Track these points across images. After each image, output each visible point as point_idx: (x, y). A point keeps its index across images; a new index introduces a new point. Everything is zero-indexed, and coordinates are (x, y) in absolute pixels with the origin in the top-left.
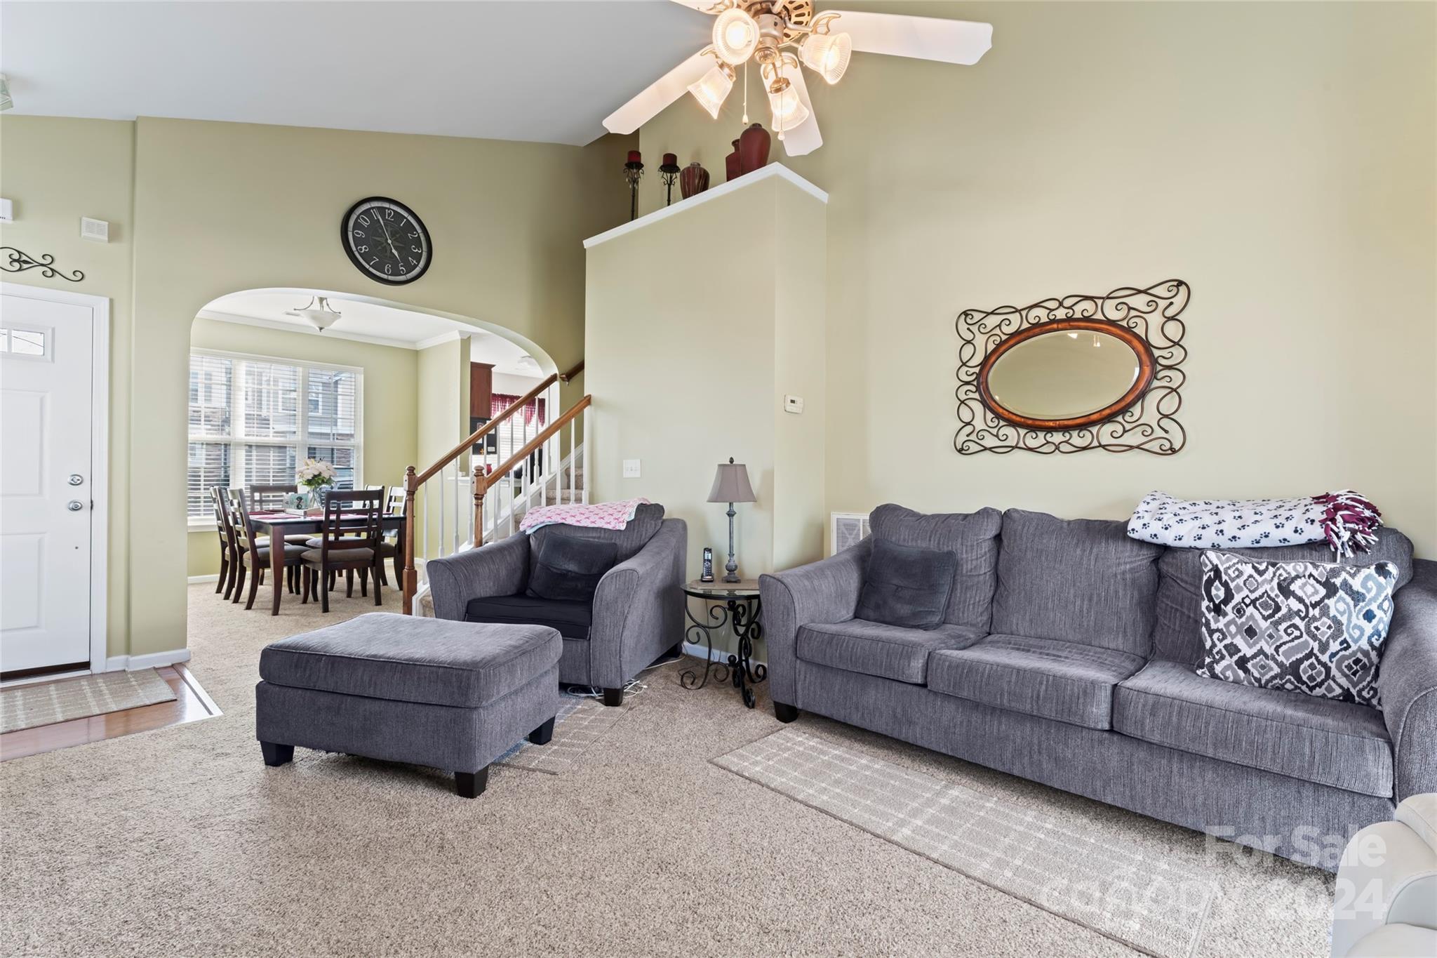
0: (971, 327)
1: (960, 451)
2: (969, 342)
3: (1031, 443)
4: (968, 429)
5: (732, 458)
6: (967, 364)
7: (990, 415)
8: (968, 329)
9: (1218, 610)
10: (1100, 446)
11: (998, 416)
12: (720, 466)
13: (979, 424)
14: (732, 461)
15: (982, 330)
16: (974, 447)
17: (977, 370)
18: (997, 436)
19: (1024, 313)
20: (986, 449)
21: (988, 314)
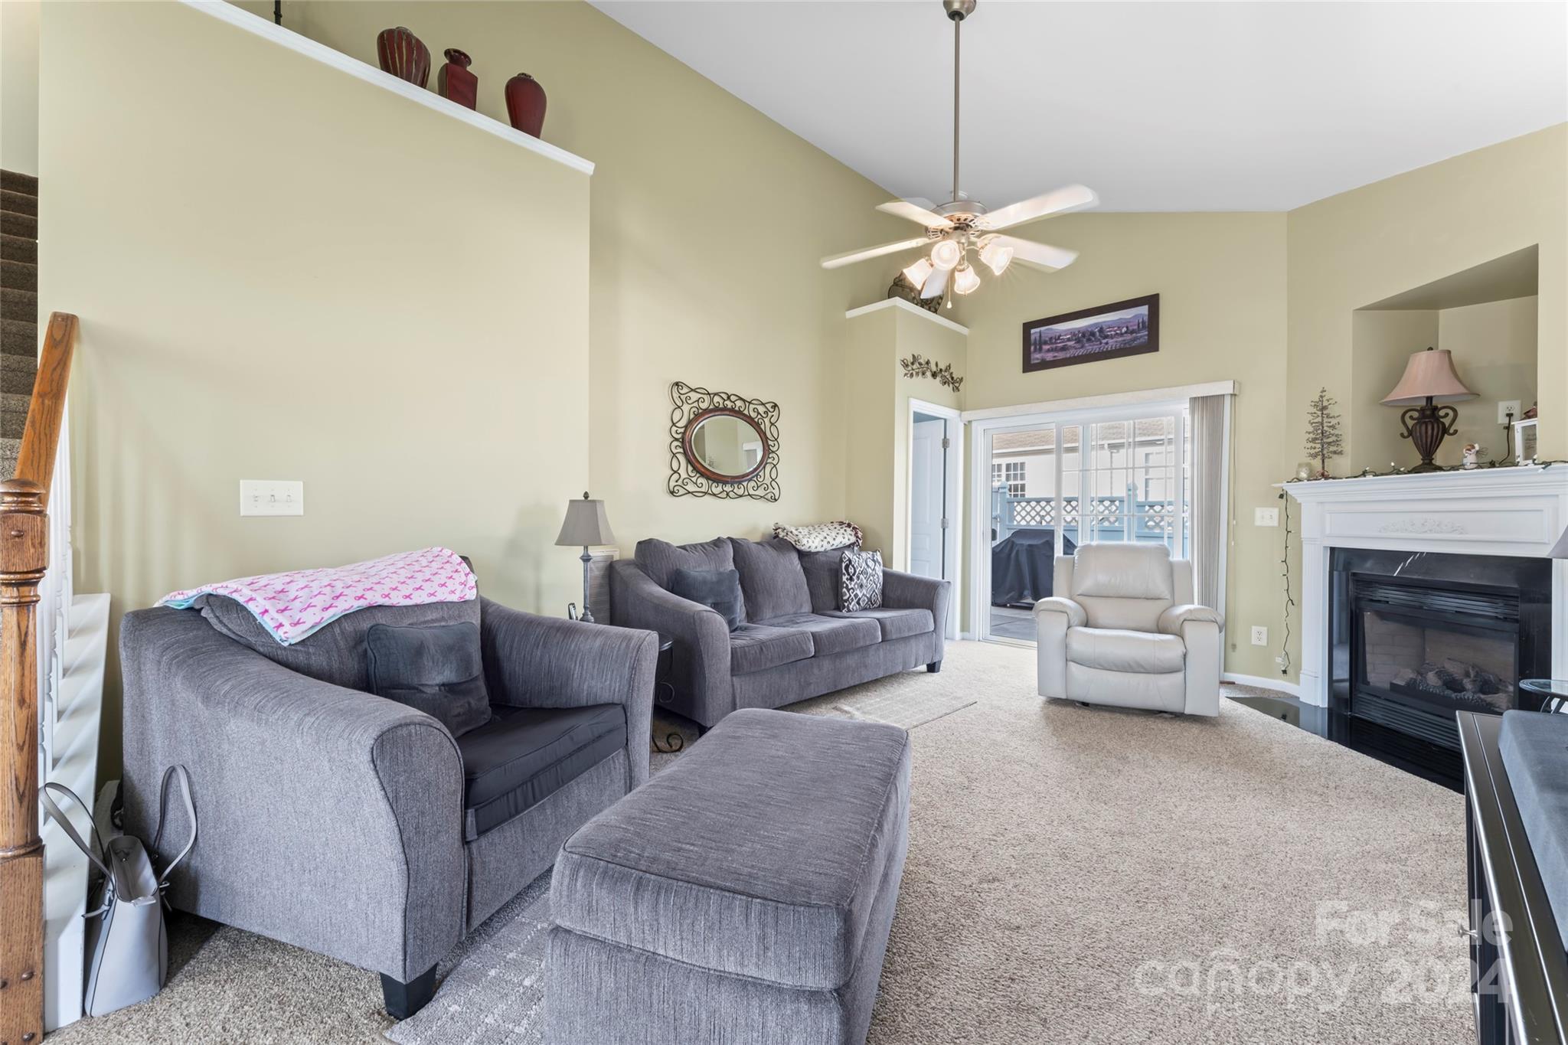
0: (682, 396)
1: (672, 493)
2: (679, 407)
3: (716, 490)
4: (676, 476)
5: (586, 493)
6: (677, 425)
7: (690, 468)
8: (679, 397)
9: (851, 579)
10: (749, 495)
11: (695, 468)
12: (572, 502)
13: (682, 471)
14: (586, 495)
15: (689, 402)
16: (682, 491)
17: (682, 430)
18: (696, 484)
19: (712, 396)
20: (689, 492)
21: (692, 390)
